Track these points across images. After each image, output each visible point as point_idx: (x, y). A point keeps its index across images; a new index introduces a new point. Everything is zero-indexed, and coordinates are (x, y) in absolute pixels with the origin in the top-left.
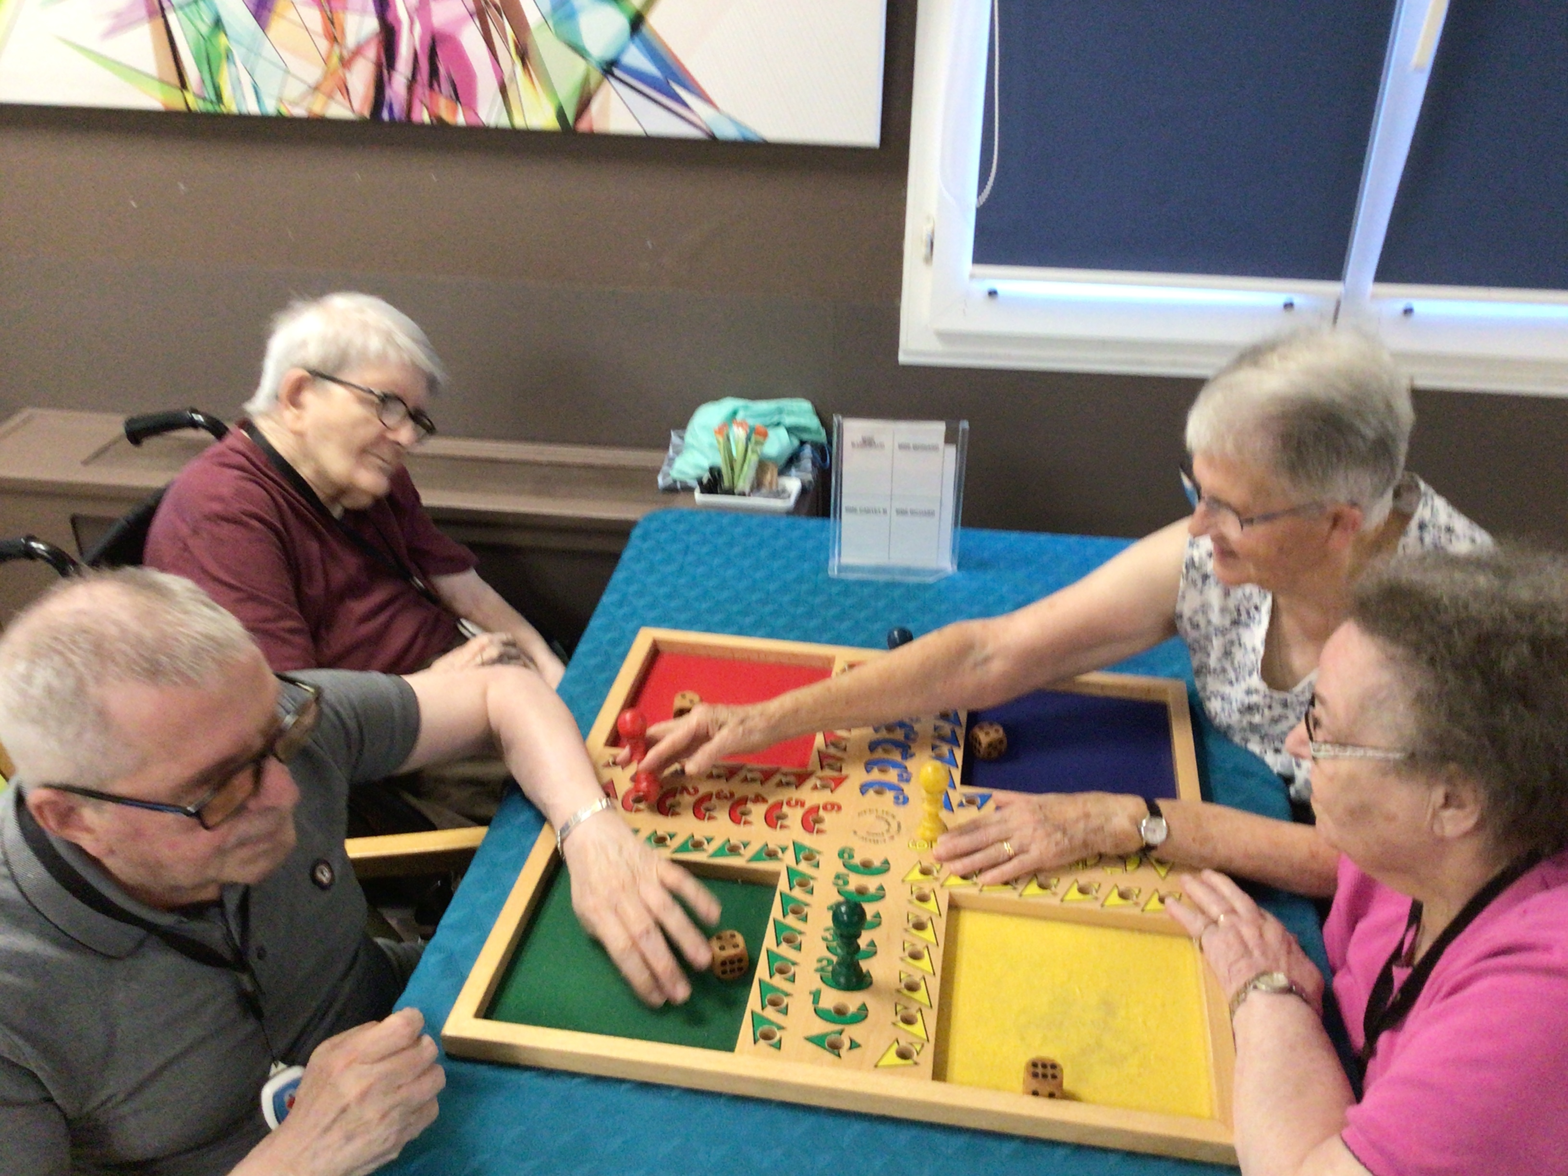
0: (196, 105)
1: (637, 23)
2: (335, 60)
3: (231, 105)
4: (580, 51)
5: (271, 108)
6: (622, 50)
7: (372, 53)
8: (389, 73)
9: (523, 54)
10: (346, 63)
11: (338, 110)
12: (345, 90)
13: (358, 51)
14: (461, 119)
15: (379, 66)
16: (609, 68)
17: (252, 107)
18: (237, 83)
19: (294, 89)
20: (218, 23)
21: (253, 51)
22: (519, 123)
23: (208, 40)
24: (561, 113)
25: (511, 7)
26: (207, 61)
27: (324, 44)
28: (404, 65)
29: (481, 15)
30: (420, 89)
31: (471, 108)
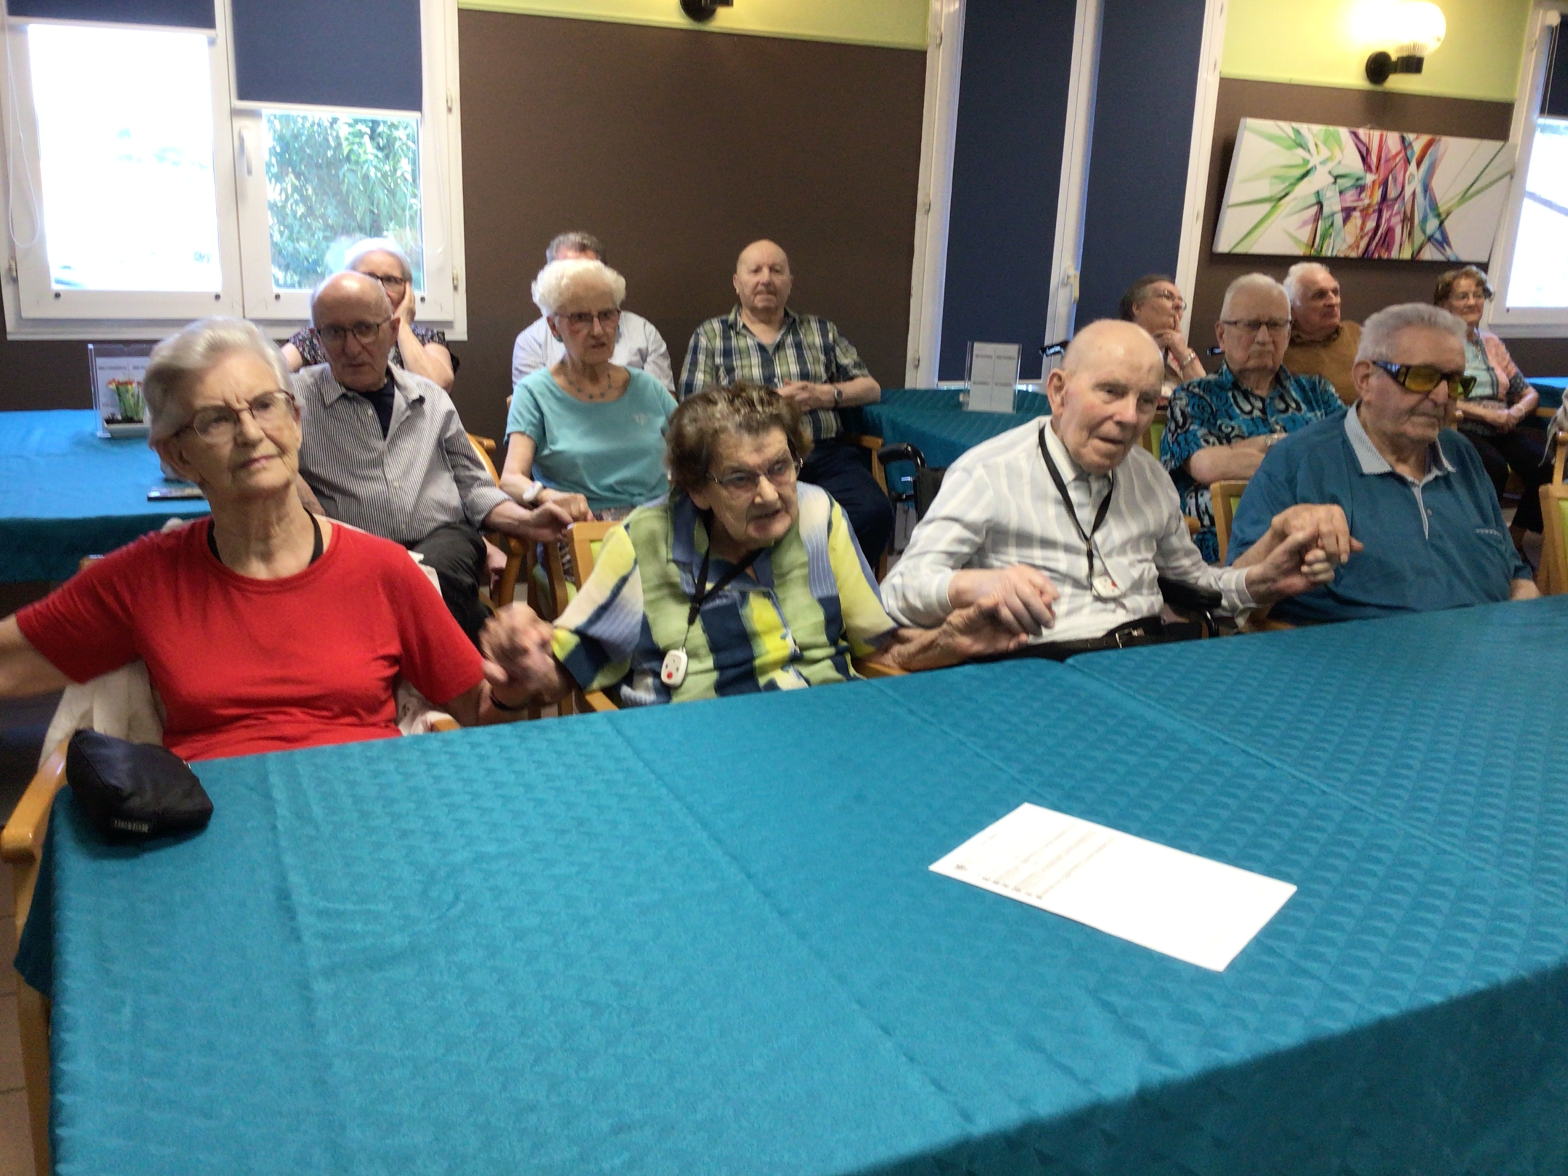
0: (1313, 252)
1: (1441, 223)
2: (1359, 237)
3: (1323, 253)
4: (1424, 232)
5: (1334, 254)
6: (1435, 232)
7: (1370, 234)
8: (1372, 241)
9: (1410, 234)
10: (1362, 238)
11: (1353, 254)
12: (1358, 247)
13: (1367, 233)
14: (1385, 256)
15: (1370, 238)
16: (1430, 238)
17: (1329, 254)
18: (1329, 245)
19: (1345, 246)
20: (1332, 225)
21: (1338, 234)
22: (1401, 257)
23: (1327, 230)
24: (1413, 254)
25: (1412, 219)
26: (1324, 238)
27: (1358, 231)
28: (1377, 238)
29: (1403, 221)
30: (1378, 248)
31: (1390, 253)
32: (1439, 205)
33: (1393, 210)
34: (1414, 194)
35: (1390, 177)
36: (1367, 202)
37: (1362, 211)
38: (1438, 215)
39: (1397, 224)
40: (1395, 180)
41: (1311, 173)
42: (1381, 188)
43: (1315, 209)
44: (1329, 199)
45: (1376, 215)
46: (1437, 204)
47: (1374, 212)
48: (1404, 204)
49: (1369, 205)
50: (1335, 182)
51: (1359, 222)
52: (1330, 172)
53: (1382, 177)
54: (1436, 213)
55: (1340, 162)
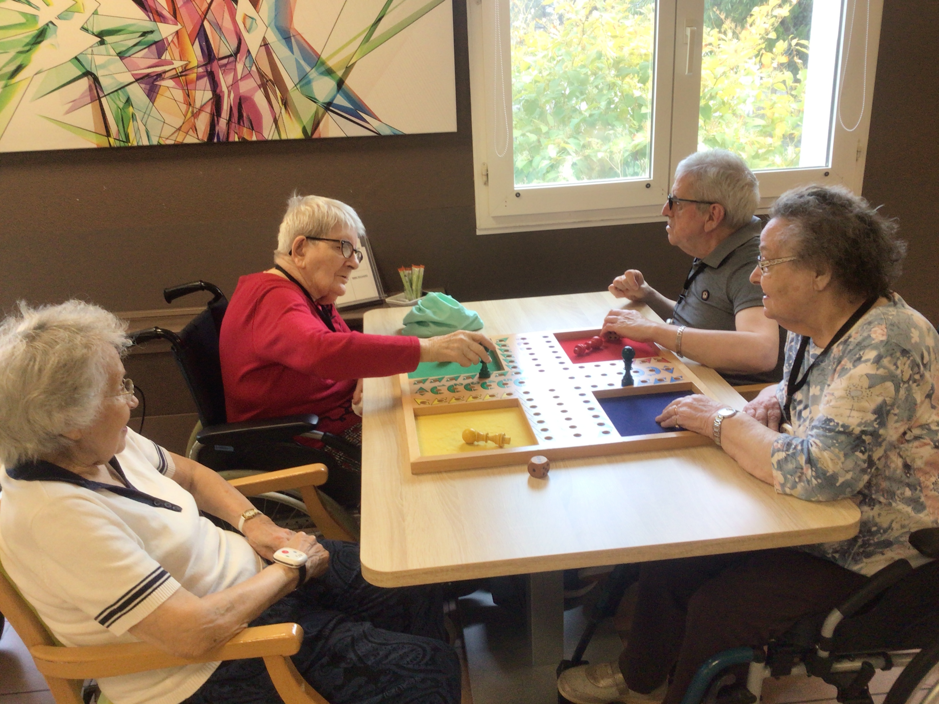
0: (114, 143)
1: (340, 84)
2: (189, 114)
3: (134, 142)
4: (313, 99)
5: (155, 142)
6: (334, 98)
7: (208, 109)
8: (218, 118)
9: (285, 103)
10: (195, 115)
11: (191, 139)
12: (195, 129)
13: (201, 109)
14: (254, 138)
15: (212, 115)
16: (328, 106)
17: (145, 142)
18: (137, 132)
19: (168, 131)
20: (128, 101)
21: (147, 114)
22: (284, 137)
23: (123, 110)
24: (304, 130)
25: (278, 81)
26: (122, 121)
27: (184, 107)
28: (225, 114)
29: (263, 86)
30: (233, 124)
31: (259, 132)
32: (324, 57)
33: (235, 70)
34: (265, 45)
35: (206, 24)
36: (178, 64)
37: (175, 77)
38: (329, 72)
39: (254, 90)
40: (218, 27)
41: (49, 32)
42: (197, 43)
43: (85, 83)
44: (103, 66)
45: (205, 82)
46: (319, 57)
47: (199, 78)
48: (253, 62)
49: (186, 70)
50: (102, 43)
51: (179, 94)
52: (84, 29)
53: (190, 27)
54: (323, 69)
55: (95, 13)
